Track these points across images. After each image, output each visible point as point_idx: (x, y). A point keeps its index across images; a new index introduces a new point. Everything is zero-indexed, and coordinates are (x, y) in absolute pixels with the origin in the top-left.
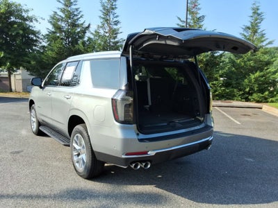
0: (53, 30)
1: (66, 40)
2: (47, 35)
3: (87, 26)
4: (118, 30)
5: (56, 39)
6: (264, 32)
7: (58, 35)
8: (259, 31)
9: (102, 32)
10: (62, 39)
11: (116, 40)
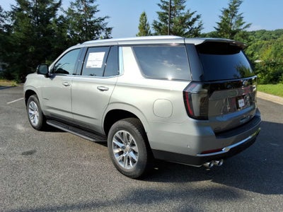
0: (19, 6)
1: (34, 19)
2: (12, 12)
3: (58, 2)
4: (95, 7)
5: (22, 17)
6: (242, 16)
7: (25, 12)
8: (237, 14)
9: (76, 9)
10: (30, 17)
11: (92, 19)
